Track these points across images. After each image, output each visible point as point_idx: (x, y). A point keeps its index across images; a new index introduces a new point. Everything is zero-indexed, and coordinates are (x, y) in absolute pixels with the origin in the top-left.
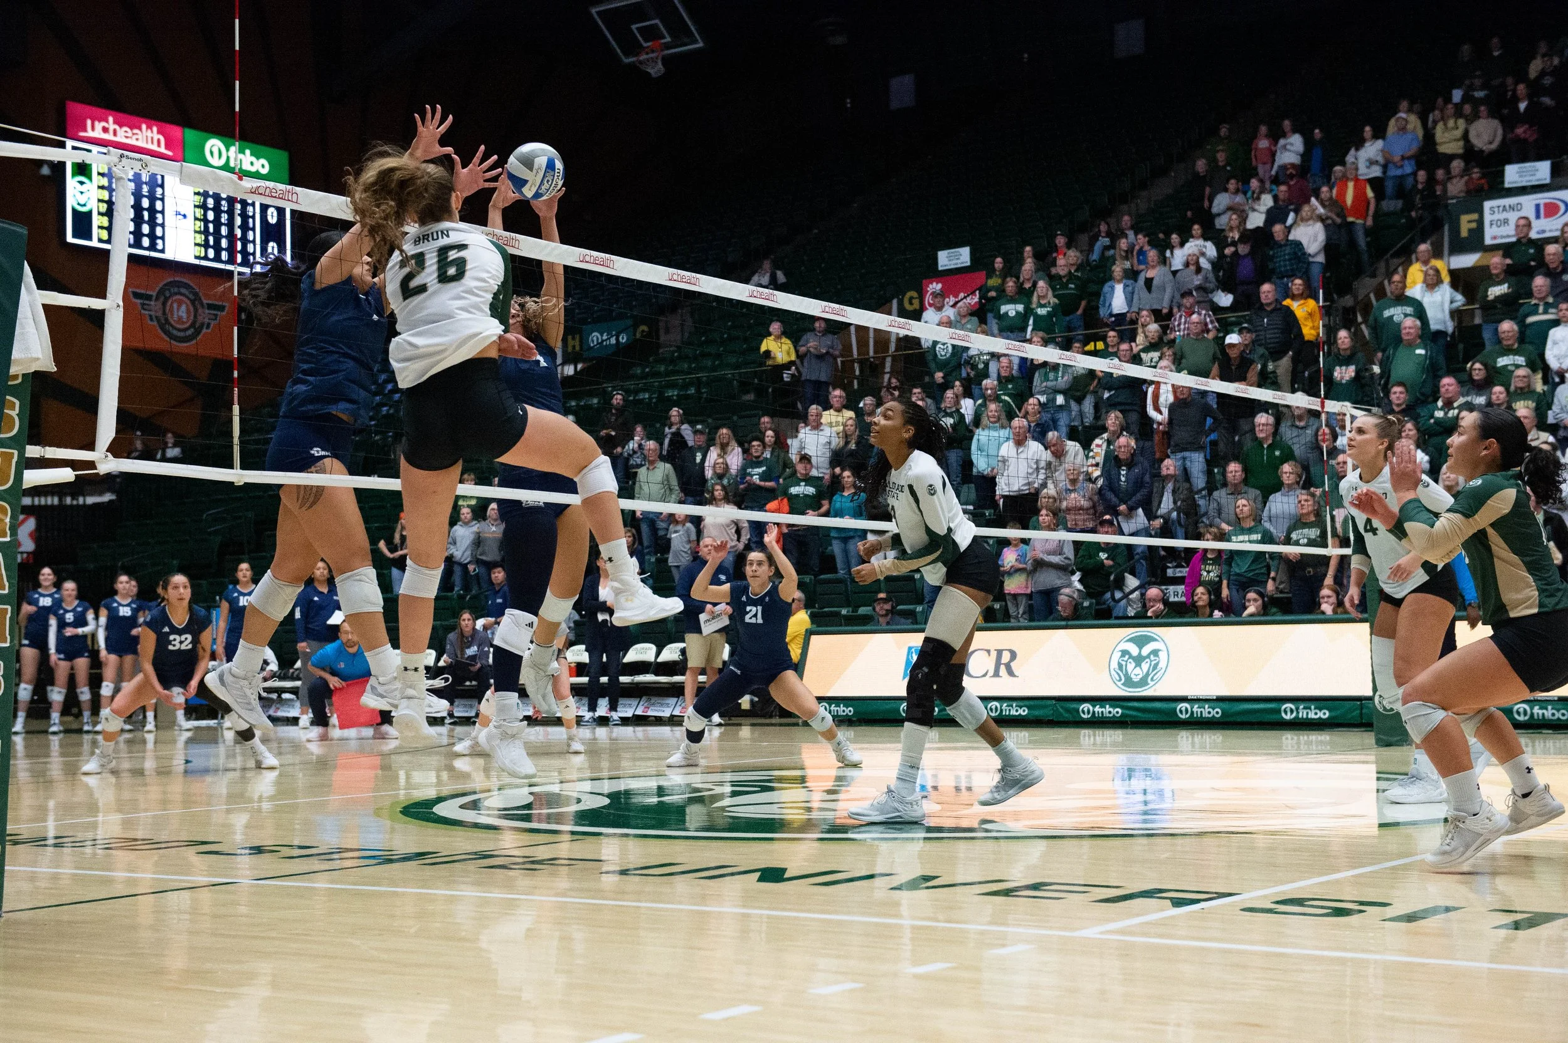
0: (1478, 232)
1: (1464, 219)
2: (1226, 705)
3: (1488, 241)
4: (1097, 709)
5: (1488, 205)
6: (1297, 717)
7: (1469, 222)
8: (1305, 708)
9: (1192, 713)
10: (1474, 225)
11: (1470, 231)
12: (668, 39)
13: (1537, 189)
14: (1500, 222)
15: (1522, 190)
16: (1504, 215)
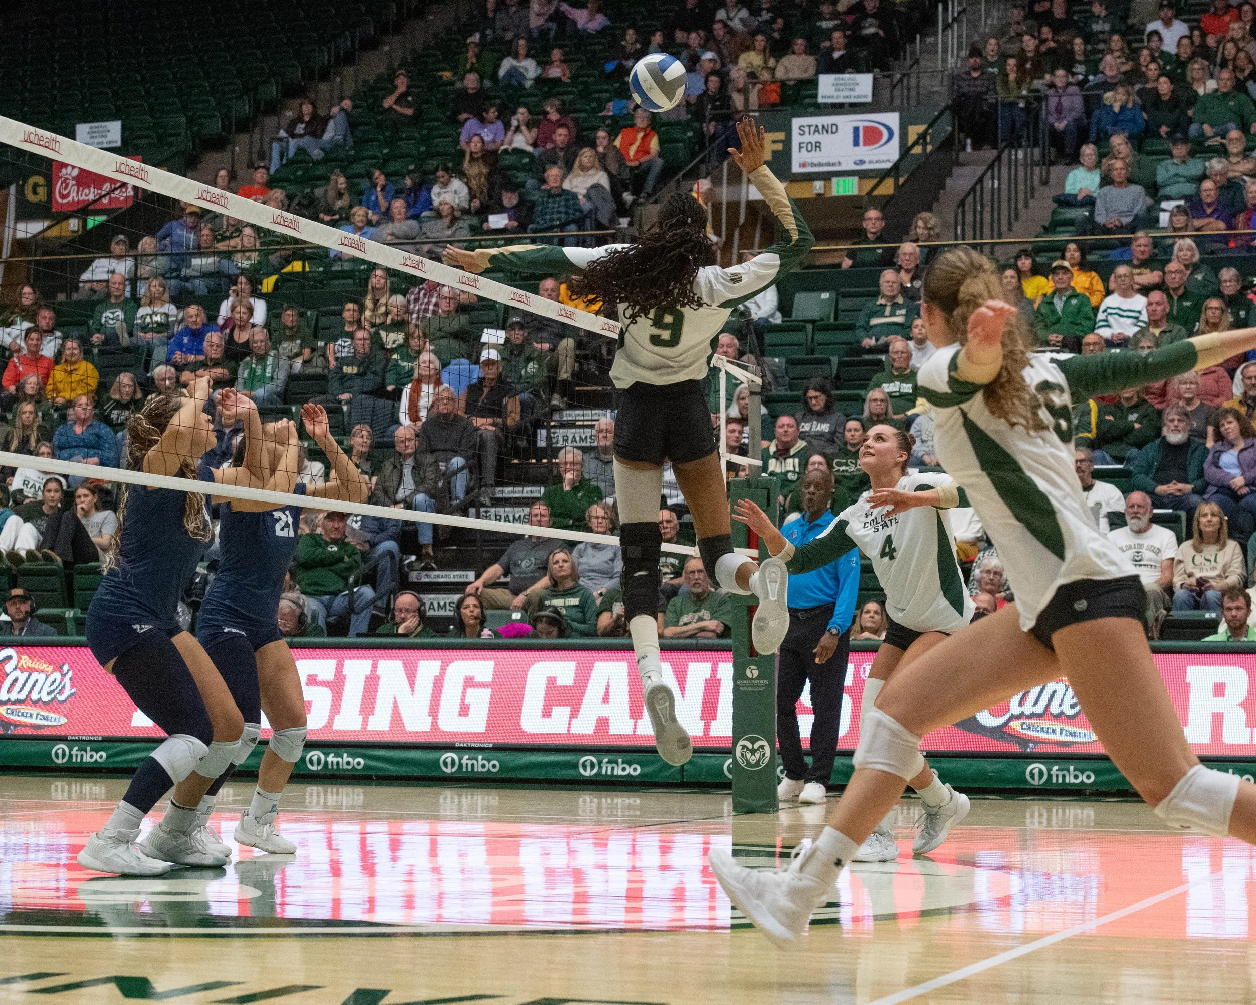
0: (785, 155)
2: (507, 757)
3: (796, 169)
4: (331, 758)
5: (797, 122)
6: (599, 774)
7: (774, 142)
8: (609, 762)
9: (460, 765)
10: (779, 147)
11: (774, 153)
13: (855, 107)
14: (818, 146)
15: (838, 108)
16: (816, 138)
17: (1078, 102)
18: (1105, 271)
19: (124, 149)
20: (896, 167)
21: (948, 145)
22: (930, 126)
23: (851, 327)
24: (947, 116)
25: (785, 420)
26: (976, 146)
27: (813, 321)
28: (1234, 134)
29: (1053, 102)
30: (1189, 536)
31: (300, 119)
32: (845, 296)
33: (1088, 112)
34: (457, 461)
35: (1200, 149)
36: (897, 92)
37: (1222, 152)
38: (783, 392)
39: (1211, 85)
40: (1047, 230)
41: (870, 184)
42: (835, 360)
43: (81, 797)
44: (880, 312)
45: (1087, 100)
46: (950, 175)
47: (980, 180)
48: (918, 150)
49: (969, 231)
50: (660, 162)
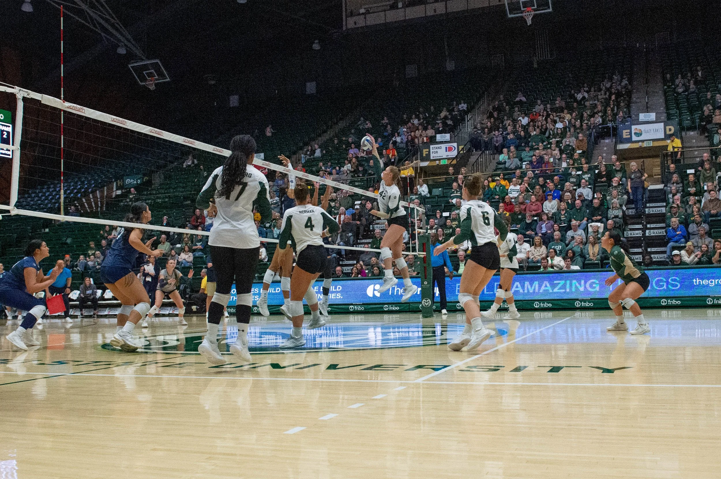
0: (429, 155)
1: (424, 150)
2: (366, 306)
3: (432, 158)
5: (431, 146)
6: (389, 310)
8: (391, 307)
9: (355, 309)
10: (427, 153)
12: (157, 77)
13: (446, 142)
14: (437, 152)
15: (441, 143)
16: (436, 150)
17: (501, 138)
18: (510, 181)
19: (265, 159)
20: (457, 156)
21: (469, 150)
22: (465, 146)
23: (447, 197)
24: (469, 143)
25: (431, 220)
26: (476, 150)
27: (437, 196)
28: (541, 144)
29: (495, 139)
30: (533, 245)
31: (308, 150)
32: (446, 189)
33: (504, 141)
34: (350, 234)
35: (532, 149)
36: (456, 138)
37: (538, 149)
38: (431, 213)
39: (535, 133)
40: (495, 170)
41: (450, 161)
42: (443, 205)
43: (261, 320)
44: (453, 193)
45: (503, 138)
46: (470, 158)
47: (478, 159)
48: (462, 152)
49: (475, 171)
50: (397, 158)
